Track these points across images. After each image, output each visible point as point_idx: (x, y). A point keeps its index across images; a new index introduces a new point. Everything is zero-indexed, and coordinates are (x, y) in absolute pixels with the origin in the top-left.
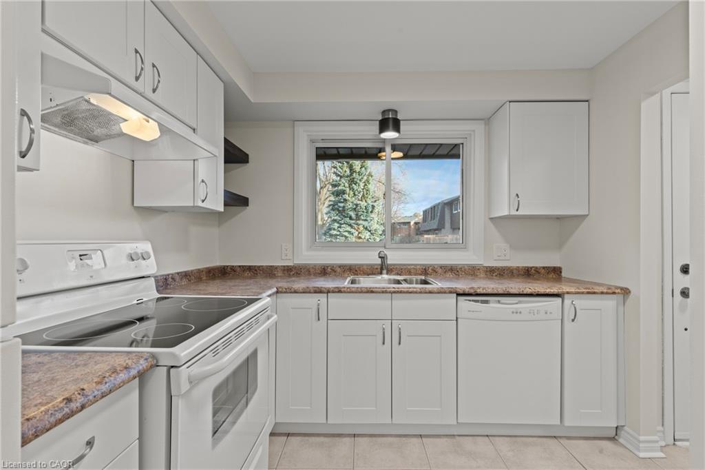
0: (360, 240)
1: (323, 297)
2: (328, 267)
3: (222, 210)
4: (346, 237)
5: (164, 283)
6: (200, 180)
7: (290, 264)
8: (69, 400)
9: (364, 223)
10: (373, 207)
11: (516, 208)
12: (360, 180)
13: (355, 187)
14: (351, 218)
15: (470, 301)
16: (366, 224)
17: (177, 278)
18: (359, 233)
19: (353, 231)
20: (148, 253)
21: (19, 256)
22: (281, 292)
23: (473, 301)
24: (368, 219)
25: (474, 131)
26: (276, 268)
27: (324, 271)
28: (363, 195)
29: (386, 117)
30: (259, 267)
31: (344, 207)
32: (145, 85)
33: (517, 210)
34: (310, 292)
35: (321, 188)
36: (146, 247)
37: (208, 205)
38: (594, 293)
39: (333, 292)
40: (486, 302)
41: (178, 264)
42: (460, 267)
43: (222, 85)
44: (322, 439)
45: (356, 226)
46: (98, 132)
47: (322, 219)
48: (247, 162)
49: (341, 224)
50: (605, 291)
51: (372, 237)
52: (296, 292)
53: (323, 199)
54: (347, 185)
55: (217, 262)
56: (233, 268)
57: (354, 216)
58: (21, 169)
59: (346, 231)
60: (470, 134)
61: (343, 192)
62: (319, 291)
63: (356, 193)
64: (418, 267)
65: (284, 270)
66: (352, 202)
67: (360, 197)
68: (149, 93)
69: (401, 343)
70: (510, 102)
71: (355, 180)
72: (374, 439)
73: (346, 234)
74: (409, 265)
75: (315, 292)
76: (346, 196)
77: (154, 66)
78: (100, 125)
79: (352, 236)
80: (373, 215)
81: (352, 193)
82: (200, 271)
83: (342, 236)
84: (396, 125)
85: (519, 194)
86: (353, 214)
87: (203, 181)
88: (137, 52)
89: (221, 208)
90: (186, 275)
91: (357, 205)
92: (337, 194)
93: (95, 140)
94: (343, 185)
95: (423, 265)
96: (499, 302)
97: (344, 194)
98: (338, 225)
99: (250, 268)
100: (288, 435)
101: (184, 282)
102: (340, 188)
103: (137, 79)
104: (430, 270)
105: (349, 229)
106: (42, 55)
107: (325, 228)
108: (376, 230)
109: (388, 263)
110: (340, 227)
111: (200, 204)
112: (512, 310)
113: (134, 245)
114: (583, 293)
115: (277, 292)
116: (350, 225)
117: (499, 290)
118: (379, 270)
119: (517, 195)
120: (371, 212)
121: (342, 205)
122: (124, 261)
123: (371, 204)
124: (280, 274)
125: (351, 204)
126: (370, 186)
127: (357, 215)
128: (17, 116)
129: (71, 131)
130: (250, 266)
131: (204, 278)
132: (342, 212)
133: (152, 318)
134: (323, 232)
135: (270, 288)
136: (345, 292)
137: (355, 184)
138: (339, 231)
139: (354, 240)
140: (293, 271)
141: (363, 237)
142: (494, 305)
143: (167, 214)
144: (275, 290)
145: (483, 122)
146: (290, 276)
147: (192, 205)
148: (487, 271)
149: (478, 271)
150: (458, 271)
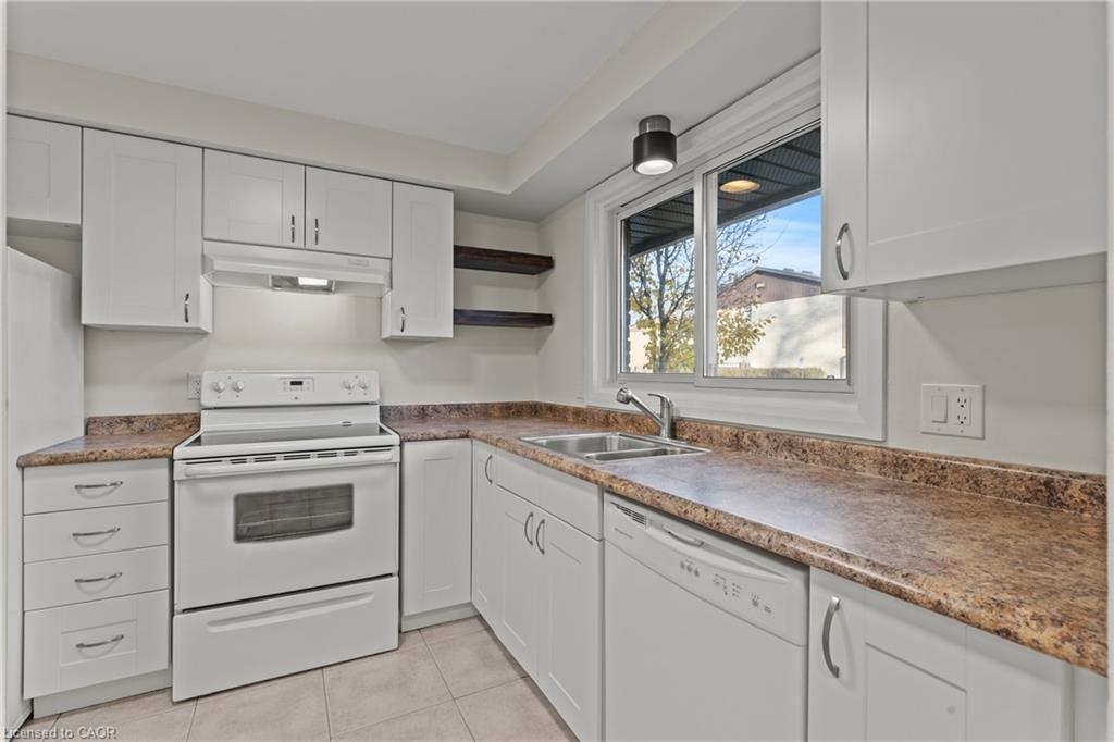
3: (449, 336)
6: (398, 309)
15: (618, 506)
23: (623, 509)
32: (305, 242)
38: (899, 594)
40: (639, 518)
43: (451, 194)
48: (551, 267)
50: (958, 606)
68: (312, 247)
87: (402, 309)
88: (293, 217)
103: (292, 239)
104: (745, 439)
111: (398, 333)
112: (681, 558)
114: (853, 577)
148: (884, 464)
149: (858, 459)
150: (804, 451)
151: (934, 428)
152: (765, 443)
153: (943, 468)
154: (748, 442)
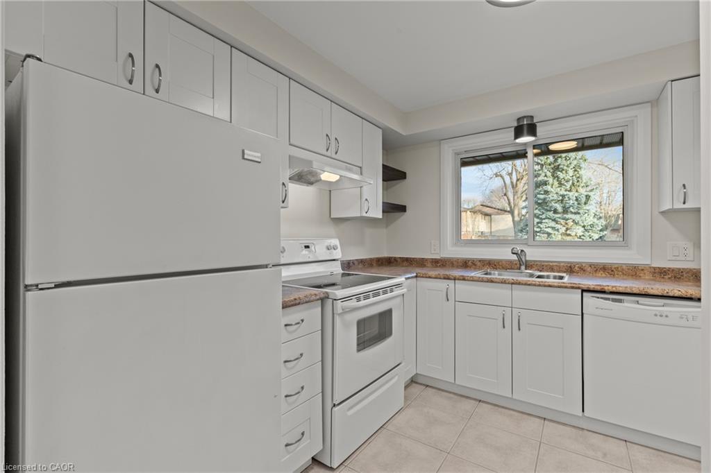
0: (568, 238)
1: (451, 283)
2: (469, 261)
3: (381, 217)
4: (549, 234)
5: (347, 265)
6: (364, 199)
7: (438, 257)
8: (295, 299)
9: (573, 217)
10: (588, 197)
11: (682, 201)
12: (567, 166)
13: (561, 175)
14: (555, 211)
15: (598, 298)
16: (577, 217)
17: (356, 263)
18: (567, 229)
19: (558, 226)
20: (336, 246)
21: (282, 245)
22: (420, 277)
23: (602, 298)
24: (581, 211)
25: (636, 116)
26: (427, 260)
27: (466, 264)
28: (573, 184)
29: (521, 124)
30: (414, 258)
31: (545, 199)
32: (331, 153)
33: (684, 203)
34: (440, 278)
35: (518, 180)
36: (335, 242)
37: (370, 215)
39: (459, 279)
40: (620, 301)
41: (356, 254)
42: (616, 266)
43: (381, 130)
44: (452, 395)
45: (562, 221)
46: (313, 179)
47: (519, 215)
48: (405, 178)
49: (541, 219)
51: (587, 234)
52: (430, 277)
53: (519, 193)
54: (549, 174)
55: (386, 255)
56: (395, 259)
57: (560, 209)
58: (282, 207)
59: (549, 227)
60: (633, 121)
61: (545, 183)
62: (447, 278)
63: (563, 182)
64: (562, 264)
65: (432, 262)
66: (557, 193)
67: (568, 188)
68: (334, 156)
69: (521, 329)
70: (672, 81)
71: (561, 166)
72: (497, 408)
73: (549, 230)
74: (552, 262)
75: (445, 278)
76: (548, 188)
77: (336, 139)
78: (313, 176)
79: (556, 233)
80: (587, 207)
81: (556, 183)
82: (371, 260)
83: (543, 233)
84: (532, 130)
85: (686, 185)
86: (559, 207)
87: (366, 200)
88: (327, 135)
89: (380, 215)
90: (362, 261)
91: (563, 196)
92: (538, 185)
93: (311, 183)
94: (544, 174)
95: (568, 263)
96: (638, 302)
97: (546, 185)
98: (538, 220)
99: (407, 260)
100: (427, 386)
101: (361, 266)
102: (540, 179)
103: (327, 150)
104: (576, 268)
105: (553, 224)
106: (290, 156)
107: (522, 225)
108: (592, 226)
109: (527, 259)
110: (541, 223)
111: (364, 215)
112: (654, 313)
113: (329, 241)
115: (416, 277)
116: (554, 220)
117: (634, 289)
118: (518, 265)
119: (684, 185)
120: (585, 203)
121: (542, 197)
122: (325, 250)
123: (586, 193)
124: (429, 265)
125: (555, 195)
126: (582, 172)
127: (564, 207)
128: (281, 186)
129: (302, 182)
130: (407, 258)
131: (375, 265)
132: (543, 204)
133: (339, 285)
134: (520, 229)
135: (411, 273)
136: (468, 280)
137: (561, 172)
138: (539, 227)
139: (559, 238)
140: (437, 263)
141: (573, 234)
142: (629, 304)
143: (349, 222)
144: (415, 274)
145: (649, 104)
146: (437, 266)
147: (359, 215)
148: (655, 273)
149: (642, 272)
150: (612, 271)
151: (674, 258)
152: (589, 269)
153: (682, 272)
154: (577, 269)
